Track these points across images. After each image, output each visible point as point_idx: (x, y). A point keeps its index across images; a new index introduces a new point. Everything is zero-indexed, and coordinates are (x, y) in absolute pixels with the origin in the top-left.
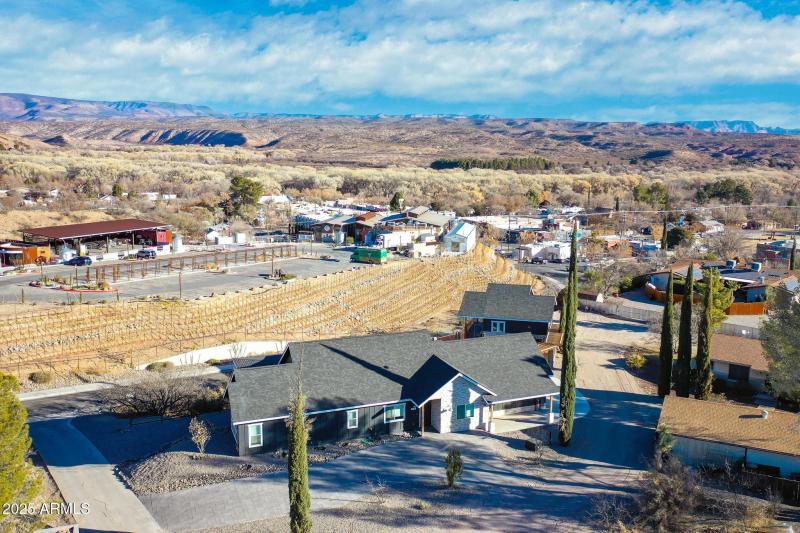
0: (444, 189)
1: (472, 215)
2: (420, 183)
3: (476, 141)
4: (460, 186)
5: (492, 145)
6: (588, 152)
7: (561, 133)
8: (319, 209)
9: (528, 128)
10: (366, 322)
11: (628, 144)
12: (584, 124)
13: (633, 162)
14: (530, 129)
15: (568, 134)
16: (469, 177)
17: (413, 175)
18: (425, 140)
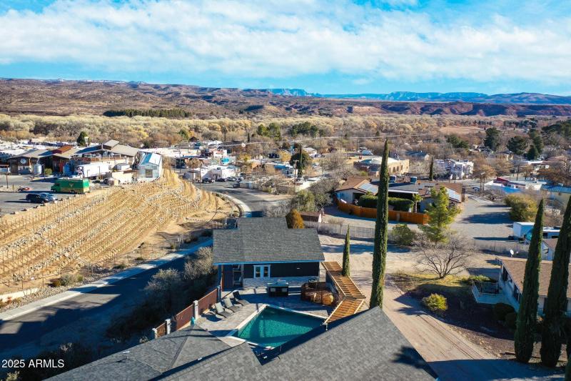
0: (117, 130)
1: (142, 148)
2: (98, 126)
3: (135, 98)
4: (130, 128)
5: (146, 101)
6: (210, 106)
7: (191, 94)
8: (15, 146)
9: (169, 90)
10: (77, 257)
11: (235, 102)
12: (206, 89)
13: (241, 113)
14: (170, 91)
15: (196, 95)
16: (134, 122)
17: (92, 120)
18: (97, 97)
